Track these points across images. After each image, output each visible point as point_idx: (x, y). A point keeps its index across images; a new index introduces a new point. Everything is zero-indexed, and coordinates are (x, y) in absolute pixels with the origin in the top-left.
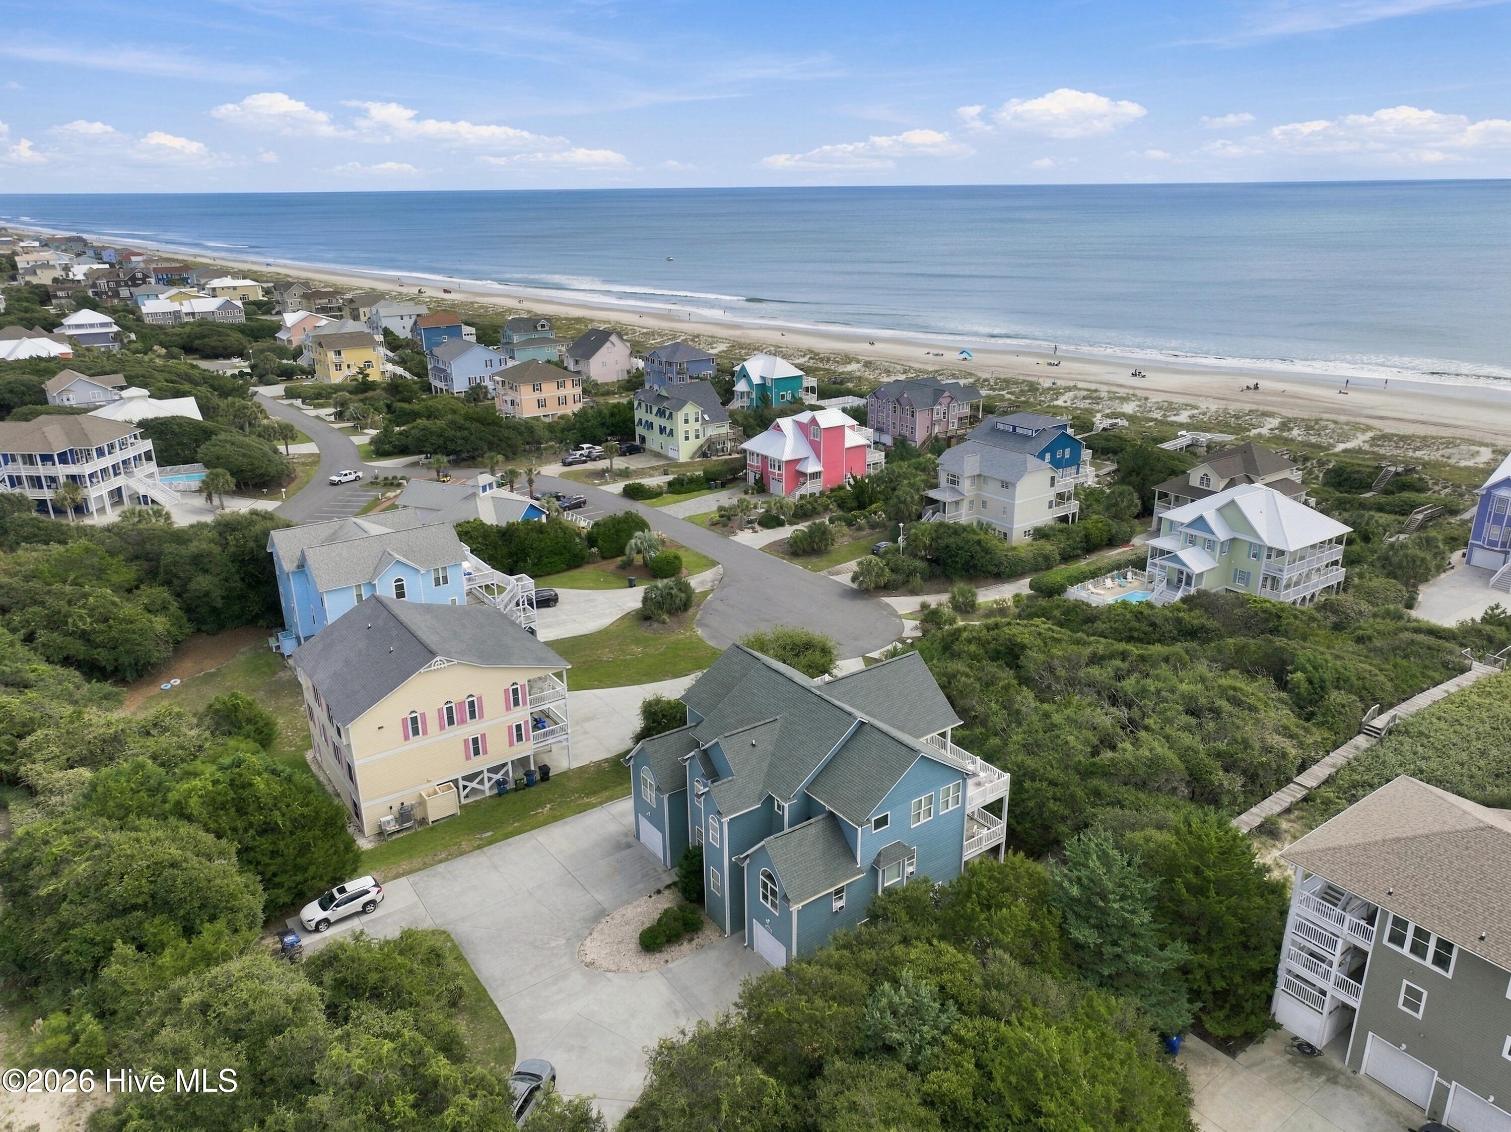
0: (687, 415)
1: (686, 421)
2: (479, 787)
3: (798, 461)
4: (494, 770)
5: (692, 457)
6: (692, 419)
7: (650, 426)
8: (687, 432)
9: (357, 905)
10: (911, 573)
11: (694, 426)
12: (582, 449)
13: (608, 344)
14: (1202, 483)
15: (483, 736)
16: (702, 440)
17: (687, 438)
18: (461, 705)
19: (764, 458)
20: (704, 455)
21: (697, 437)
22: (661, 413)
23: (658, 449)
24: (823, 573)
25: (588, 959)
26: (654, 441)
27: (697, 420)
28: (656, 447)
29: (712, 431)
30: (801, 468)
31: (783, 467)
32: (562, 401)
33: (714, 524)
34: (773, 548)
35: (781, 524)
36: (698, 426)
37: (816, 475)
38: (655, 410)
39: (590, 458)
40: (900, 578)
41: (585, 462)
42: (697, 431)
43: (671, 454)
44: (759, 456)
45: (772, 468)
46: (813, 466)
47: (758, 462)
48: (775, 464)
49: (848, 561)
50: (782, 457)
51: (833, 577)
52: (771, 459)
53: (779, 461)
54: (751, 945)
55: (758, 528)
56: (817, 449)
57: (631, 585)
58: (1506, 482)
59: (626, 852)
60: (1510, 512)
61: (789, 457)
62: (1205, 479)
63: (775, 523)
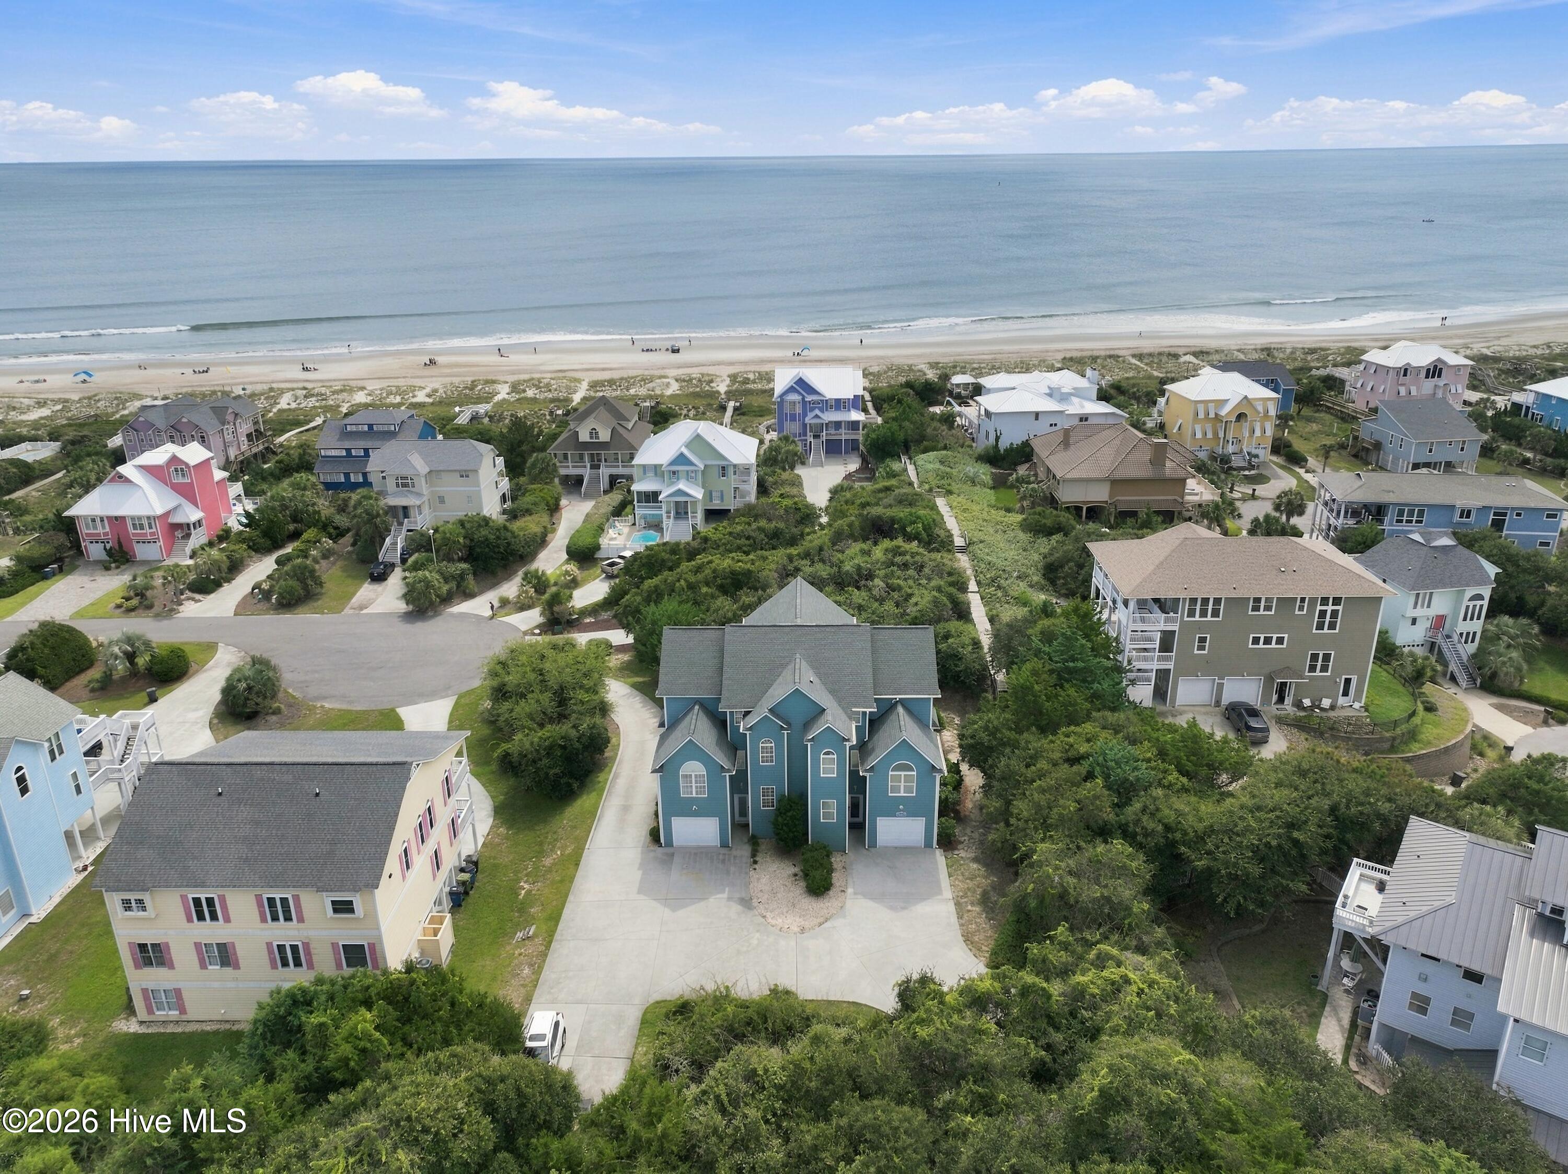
3: (167, 514)
10: (462, 577)
14: (591, 438)
15: (439, 844)
18: (424, 815)
19: (118, 520)
24: (347, 611)
25: (796, 929)
30: (175, 519)
31: (156, 523)
34: (244, 609)
35: (217, 585)
37: (199, 523)
40: (453, 585)
44: (102, 520)
45: (135, 528)
46: (193, 514)
47: (104, 527)
48: (138, 522)
49: (354, 594)
50: (151, 513)
51: (365, 611)
52: (133, 518)
53: (148, 518)
54: (873, 844)
55: (197, 596)
56: (186, 492)
57: (153, 699)
58: (791, 389)
59: (677, 859)
60: (798, 410)
61: (159, 511)
62: (594, 433)
63: (211, 586)
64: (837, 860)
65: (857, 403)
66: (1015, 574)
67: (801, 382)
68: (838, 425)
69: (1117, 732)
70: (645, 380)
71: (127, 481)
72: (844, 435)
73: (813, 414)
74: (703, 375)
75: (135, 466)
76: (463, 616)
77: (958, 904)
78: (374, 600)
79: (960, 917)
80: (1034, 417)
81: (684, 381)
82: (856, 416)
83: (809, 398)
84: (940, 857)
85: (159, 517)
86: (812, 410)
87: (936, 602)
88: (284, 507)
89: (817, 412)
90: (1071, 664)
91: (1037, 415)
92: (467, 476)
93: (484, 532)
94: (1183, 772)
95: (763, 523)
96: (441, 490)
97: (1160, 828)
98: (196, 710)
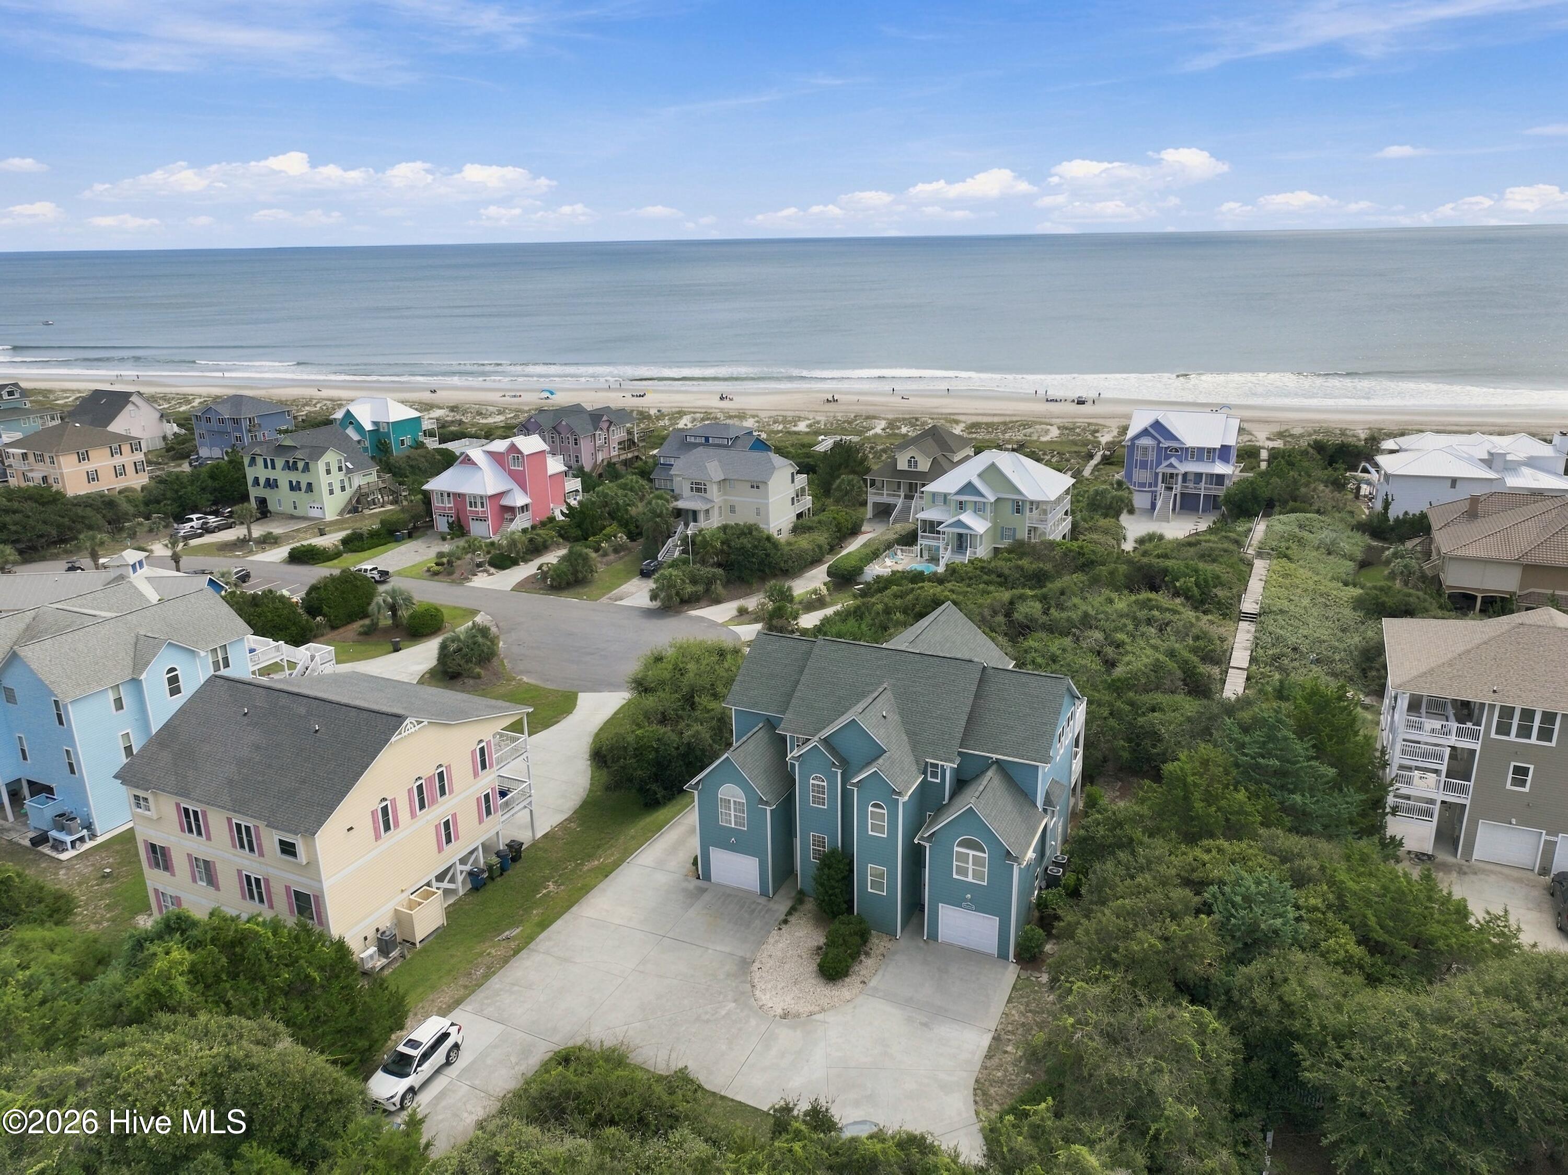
0: (328, 464)
1: (328, 472)
2: (452, 886)
3: (501, 495)
4: (463, 861)
5: (341, 513)
6: (334, 468)
7: (271, 484)
8: (330, 484)
9: (439, 1056)
10: (709, 582)
11: (337, 477)
12: (192, 520)
13: (130, 407)
14: (910, 466)
15: (454, 816)
16: (349, 492)
17: (331, 492)
18: (430, 779)
19: (459, 497)
20: (355, 510)
21: (343, 489)
22: (291, 467)
23: (291, 511)
24: (604, 600)
25: (779, 1011)
26: (281, 499)
27: (340, 469)
28: (287, 508)
29: (359, 480)
30: (505, 502)
31: (487, 503)
32: (120, 471)
33: (436, 574)
34: (522, 586)
35: (514, 563)
36: (341, 476)
37: (525, 508)
38: (280, 463)
39: (207, 530)
40: (700, 588)
41: (201, 535)
42: (342, 481)
43: (315, 513)
44: (449, 495)
45: (471, 506)
46: (519, 499)
47: (449, 503)
48: (476, 500)
49: (620, 586)
50: (482, 493)
51: (618, 603)
52: (470, 496)
53: (481, 497)
54: (933, 936)
55: (492, 570)
56: (519, 479)
57: (397, 650)
58: (1145, 433)
59: (706, 897)
60: (1152, 456)
61: (491, 491)
62: (912, 461)
63: (509, 563)
64: (878, 943)
65: (1223, 453)
66: (1313, 656)
67: (1157, 425)
68: (1199, 476)
69: (1284, 860)
70: (1026, 425)
71: (474, 464)
72: (1203, 489)
73: (1168, 463)
74: (1089, 424)
75: (484, 451)
76: (702, 619)
77: (996, 1039)
78: (633, 594)
79: (989, 1056)
80: (1449, 483)
81: (1066, 429)
82: (1220, 468)
83: (1165, 444)
84: (1011, 973)
85: (491, 497)
86: (1167, 457)
87: (1157, 667)
88: (606, 504)
89: (1173, 460)
90: (1261, 760)
91: (1454, 481)
92: (758, 487)
93: (744, 541)
94: (1363, 941)
95: (1024, 562)
96: (734, 499)
97: (1275, 1007)
98: (419, 664)
